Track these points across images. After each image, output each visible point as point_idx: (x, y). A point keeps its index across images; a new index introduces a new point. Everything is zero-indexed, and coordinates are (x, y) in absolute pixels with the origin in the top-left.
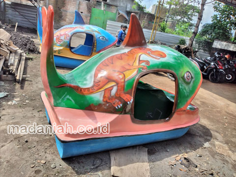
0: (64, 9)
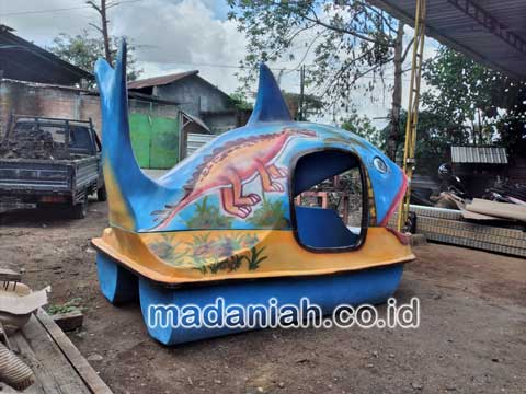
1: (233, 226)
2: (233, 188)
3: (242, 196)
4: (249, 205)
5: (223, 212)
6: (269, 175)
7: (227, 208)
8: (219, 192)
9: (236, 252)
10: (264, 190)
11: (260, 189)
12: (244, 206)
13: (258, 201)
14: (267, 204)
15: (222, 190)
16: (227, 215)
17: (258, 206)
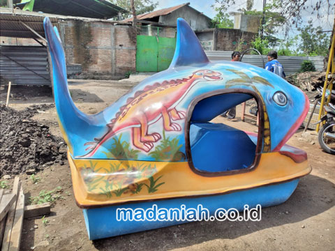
0: (92, 44)
1: (139, 158)
2: (141, 128)
3: (147, 135)
4: (152, 142)
5: (132, 147)
6: (170, 117)
7: (135, 143)
8: (130, 131)
9: (136, 181)
10: (165, 129)
11: (162, 128)
12: (149, 142)
13: (160, 138)
14: (167, 141)
15: (133, 129)
16: (135, 149)
17: (159, 143)
